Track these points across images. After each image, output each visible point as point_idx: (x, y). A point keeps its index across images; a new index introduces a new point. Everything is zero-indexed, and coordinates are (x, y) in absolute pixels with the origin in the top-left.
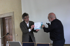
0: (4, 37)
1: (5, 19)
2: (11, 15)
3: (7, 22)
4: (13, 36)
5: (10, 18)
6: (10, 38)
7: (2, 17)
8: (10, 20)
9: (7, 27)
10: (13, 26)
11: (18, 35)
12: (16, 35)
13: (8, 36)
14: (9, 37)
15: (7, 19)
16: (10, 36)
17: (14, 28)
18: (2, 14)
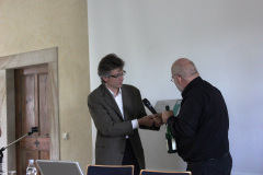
0: (17, 144)
1: (26, 73)
2: (48, 59)
3: (31, 84)
4: (54, 140)
5: (43, 70)
6: (42, 147)
7: (14, 64)
8: (42, 78)
9: (31, 106)
10: (55, 101)
11: (71, 135)
12: (64, 135)
13: (33, 139)
14: (37, 143)
15: (31, 75)
16: (40, 140)
17: (56, 111)
18: (14, 56)
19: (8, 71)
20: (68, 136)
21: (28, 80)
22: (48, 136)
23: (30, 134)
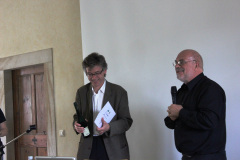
0: (16, 141)
1: (22, 73)
2: (43, 59)
3: (28, 84)
4: (51, 137)
5: (38, 70)
6: (40, 144)
7: (11, 66)
8: (38, 78)
9: (29, 104)
10: (51, 101)
11: (67, 132)
12: (61, 132)
13: (31, 136)
14: (35, 140)
15: (28, 75)
16: (37, 137)
17: (52, 109)
18: (11, 58)
19: (6, 72)
20: (64, 133)
21: (25, 81)
22: (45, 133)
23: (28, 132)
